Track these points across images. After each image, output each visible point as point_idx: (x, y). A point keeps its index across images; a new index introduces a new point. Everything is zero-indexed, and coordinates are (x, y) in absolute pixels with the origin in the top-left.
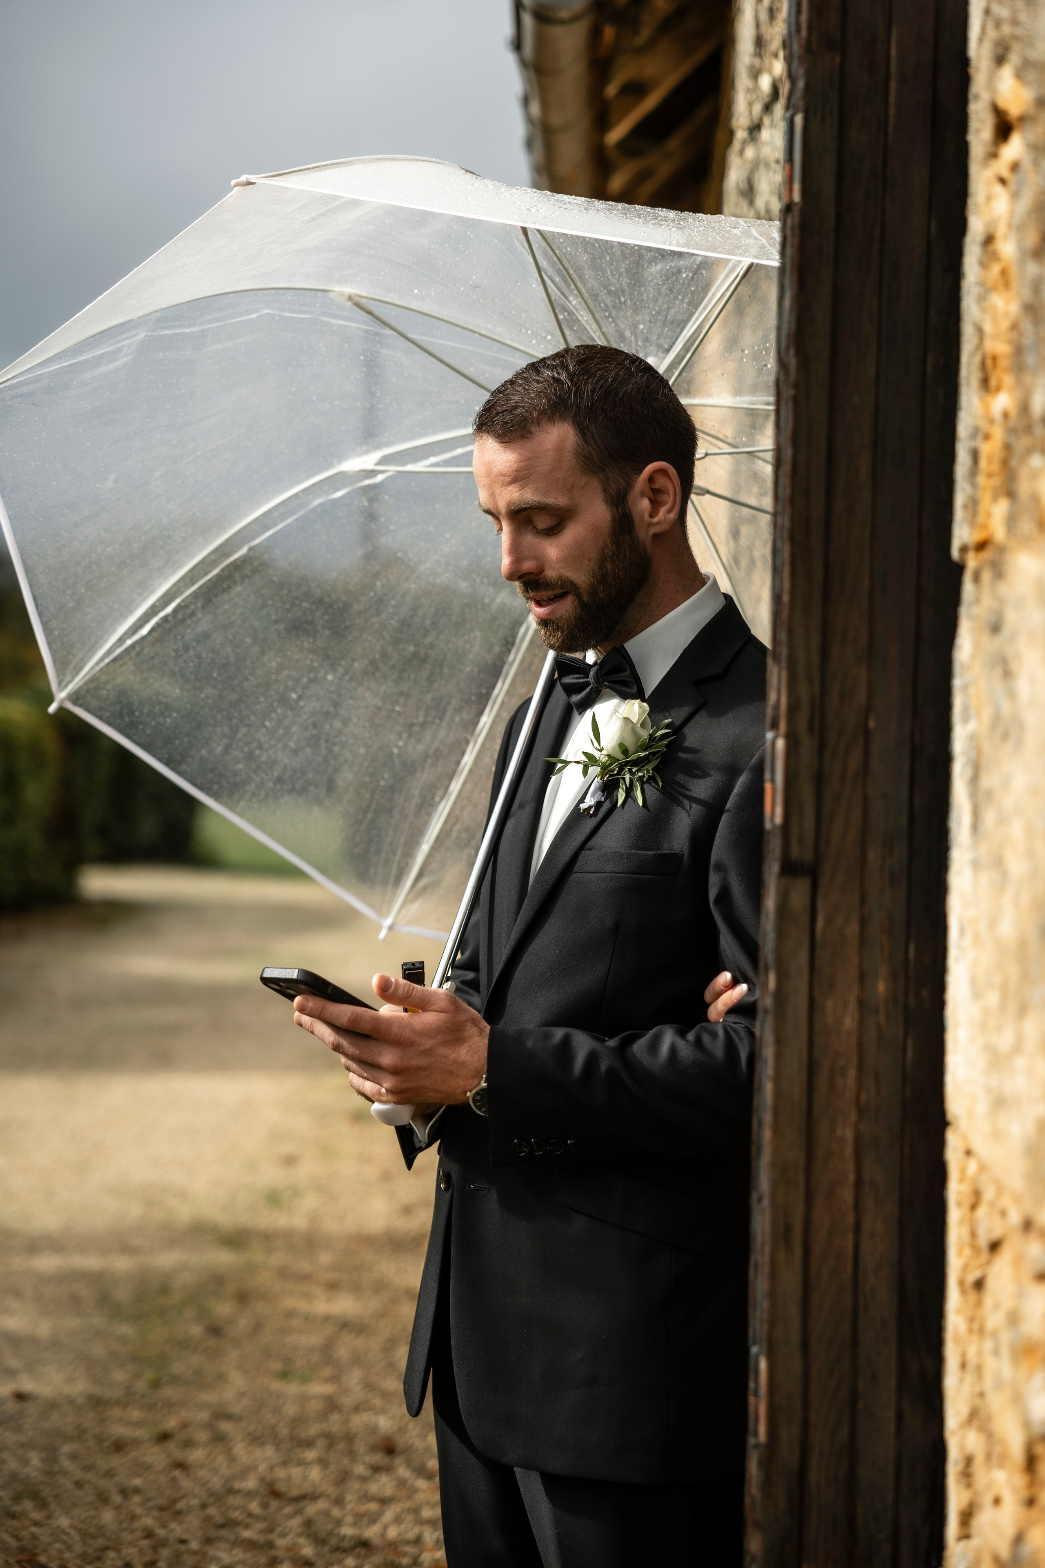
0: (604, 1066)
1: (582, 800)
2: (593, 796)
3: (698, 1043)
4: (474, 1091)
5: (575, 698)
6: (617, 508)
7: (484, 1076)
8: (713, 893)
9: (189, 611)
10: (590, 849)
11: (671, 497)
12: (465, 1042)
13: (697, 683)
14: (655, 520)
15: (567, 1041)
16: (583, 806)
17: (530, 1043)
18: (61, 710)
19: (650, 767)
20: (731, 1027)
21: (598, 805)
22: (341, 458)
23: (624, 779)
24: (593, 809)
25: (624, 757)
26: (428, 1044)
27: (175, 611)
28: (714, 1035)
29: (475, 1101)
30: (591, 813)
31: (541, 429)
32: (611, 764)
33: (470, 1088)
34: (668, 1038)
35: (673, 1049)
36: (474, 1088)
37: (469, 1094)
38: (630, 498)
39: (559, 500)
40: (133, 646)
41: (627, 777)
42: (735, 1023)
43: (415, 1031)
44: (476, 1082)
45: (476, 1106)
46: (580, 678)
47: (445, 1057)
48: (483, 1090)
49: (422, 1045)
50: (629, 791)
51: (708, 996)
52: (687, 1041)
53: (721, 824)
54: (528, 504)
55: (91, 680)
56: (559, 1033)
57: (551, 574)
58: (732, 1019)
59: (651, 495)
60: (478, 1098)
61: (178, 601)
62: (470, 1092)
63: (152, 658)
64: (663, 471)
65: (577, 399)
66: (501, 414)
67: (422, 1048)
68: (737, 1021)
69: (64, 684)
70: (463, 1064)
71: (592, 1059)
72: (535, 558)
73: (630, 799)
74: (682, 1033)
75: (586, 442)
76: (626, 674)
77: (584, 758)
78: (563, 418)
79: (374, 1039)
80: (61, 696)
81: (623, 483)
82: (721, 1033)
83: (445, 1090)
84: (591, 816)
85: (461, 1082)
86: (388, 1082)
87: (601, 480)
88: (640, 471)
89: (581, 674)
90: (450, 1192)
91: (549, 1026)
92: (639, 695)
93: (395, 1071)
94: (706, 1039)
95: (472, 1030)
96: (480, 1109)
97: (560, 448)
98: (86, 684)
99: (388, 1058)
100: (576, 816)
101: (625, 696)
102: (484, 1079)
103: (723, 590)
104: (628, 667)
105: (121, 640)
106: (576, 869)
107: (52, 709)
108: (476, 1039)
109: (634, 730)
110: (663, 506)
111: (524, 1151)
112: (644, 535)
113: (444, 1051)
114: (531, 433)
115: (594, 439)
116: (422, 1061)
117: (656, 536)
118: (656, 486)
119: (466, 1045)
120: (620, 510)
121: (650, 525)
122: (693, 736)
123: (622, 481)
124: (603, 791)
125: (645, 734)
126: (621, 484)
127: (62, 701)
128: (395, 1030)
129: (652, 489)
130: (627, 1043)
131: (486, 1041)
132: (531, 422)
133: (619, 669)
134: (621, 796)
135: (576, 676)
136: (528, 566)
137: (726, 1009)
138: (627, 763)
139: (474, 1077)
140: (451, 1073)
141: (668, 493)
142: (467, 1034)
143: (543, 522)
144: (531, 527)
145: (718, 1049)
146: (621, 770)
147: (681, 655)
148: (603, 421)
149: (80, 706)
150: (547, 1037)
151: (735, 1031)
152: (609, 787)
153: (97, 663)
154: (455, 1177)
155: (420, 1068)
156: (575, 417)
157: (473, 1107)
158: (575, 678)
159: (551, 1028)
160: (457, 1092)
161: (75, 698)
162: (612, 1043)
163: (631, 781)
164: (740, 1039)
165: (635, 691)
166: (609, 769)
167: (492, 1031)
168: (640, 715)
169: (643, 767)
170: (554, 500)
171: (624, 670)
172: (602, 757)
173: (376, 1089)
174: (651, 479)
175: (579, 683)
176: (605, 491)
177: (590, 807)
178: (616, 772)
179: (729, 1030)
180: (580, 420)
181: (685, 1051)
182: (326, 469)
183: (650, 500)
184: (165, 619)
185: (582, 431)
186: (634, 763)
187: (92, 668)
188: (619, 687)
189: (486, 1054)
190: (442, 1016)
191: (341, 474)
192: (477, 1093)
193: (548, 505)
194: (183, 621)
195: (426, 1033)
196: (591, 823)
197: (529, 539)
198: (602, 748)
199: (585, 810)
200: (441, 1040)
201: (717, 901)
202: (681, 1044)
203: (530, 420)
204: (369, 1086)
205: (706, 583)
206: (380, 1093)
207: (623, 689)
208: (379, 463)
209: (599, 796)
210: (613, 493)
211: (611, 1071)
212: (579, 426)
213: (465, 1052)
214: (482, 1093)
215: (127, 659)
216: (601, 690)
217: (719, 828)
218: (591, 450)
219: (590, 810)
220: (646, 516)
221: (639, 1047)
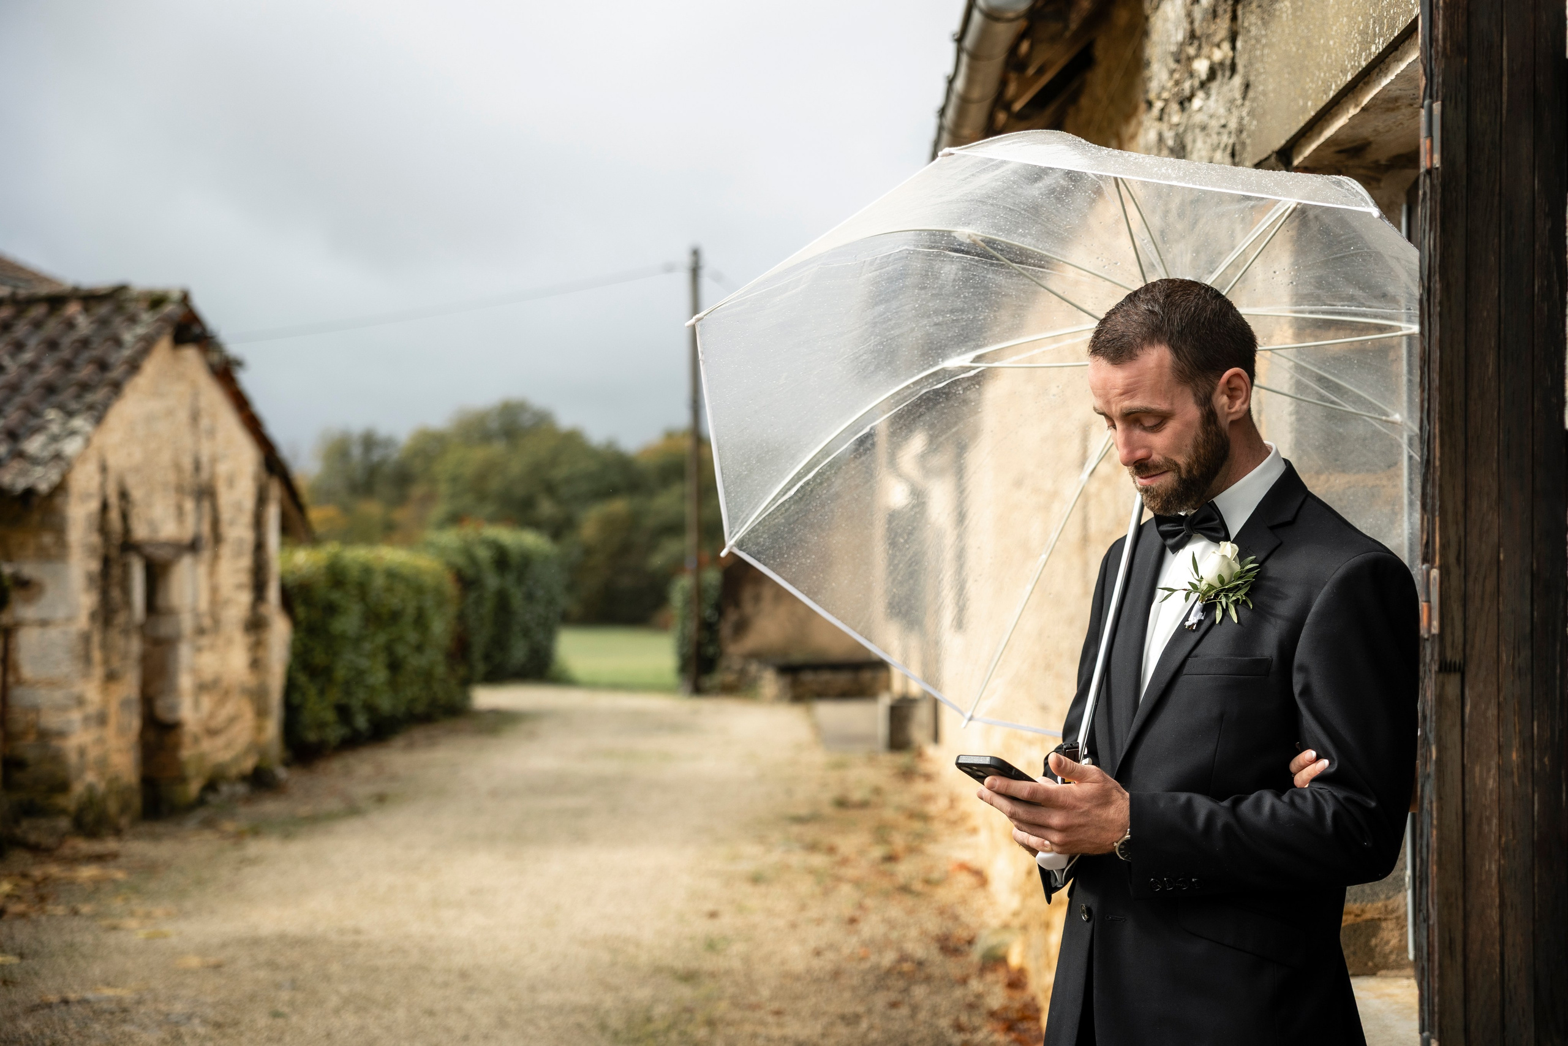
0: (1219, 823)
1: (1186, 618)
2: (1195, 615)
3: (1292, 803)
4: (1121, 841)
5: (1170, 542)
6: (1204, 406)
7: (1129, 830)
8: (1297, 689)
9: (825, 477)
10: (1196, 656)
11: (1244, 394)
12: (1112, 804)
13: (1272, 528)
14: (1233, 410)
15: (1189, 803)
16: (1187, 624)
17: (1162, 805)
18: (731, 554)
19: (1242, 592)
20: (1316, 791)
21: (1200, 622)
22: (944, 357)
23: (1221, 603)
24: (1195, 626)
25: (1220, 585)
26: (1086, 807)
27: (815, 477)
28: (1304, 797)
29: (1120, 849)
30: (1194, 628)
31: (1145, 352)
32: (1209, 591)
33: (1117, 839)
34: (1268, 799)
35: (1273, 809)
36: (1120, 840)
37: (1115, 844)
38: (1214, 398)
39: (1161, 405)
40: (783, 504)
41: (1224, 601)
42: (1320, 788)
43: (1075, 798)
44: (1121, 834)
45: (1120, 853)
46: (1175, 526)
47: (1099, 816)
48: (1127, 841)
49: (1081, 808)
50: (1225, 611)
51: (1294, 765)
52: (1284, 802)
53: (1302, 635)
54: (1137, 409)
55: (752, 531)
56: (1183, 797)
57: (1156, 457)
58: (1316, 786)
59: (1229, 393)
60: (1123, 847)
61: (816, 470)
62: (1117, 843)
63: (797, 513)
64: (1237, 375)
65: (1170, 326)
66: (1112, 342)
67: (1081, 810)
68: (1322, 787)
69: (732, 535)
70: (1112, 821)
71: (1211, 818)
72: (1145, 447)
73: (1226, 617)
74: (1279, 795)
75: (1179, 359)
76: (1215, 522)
77: (1190, 587)
78: (1160, 342)
79: (1043, 806)
80: (730, 543)
81: (1209, 388)
82: (1309, 795)
83: (1098, 842)
84: (1194, 631)
85: (1110, 835)
86: (1056, 837)
87: (1192, 387)
88: (1221, 376)
89: (1176, 523)
90: (1091, 922)
91: (1175, 791)
92: (1227, 538)
93: (1062, 829)
94: (1298, 801)
95: (1116, 795)
96: (1122, 855)
97: (1160, 366)
98: (748, 534)
99: (1056, 819)
100: (1182, 631)
101: (1216, 541)
102: (1128, 832)
103: (1283, 456)
104: (1218, 518)
105: (775, 499)
106: (1185, 671)
107: (723, 554)
108: (1121, 801)
109: (1229, 565)
110: (1239, 399)
111: (1159, 888)
112: (1224, 423)
113: (1098, 812)
114: (1137, 356)
115: (1185, 357)
116: (1081, 820)
117: (1232, 422)
118: (1232, 386)
119: (1113, 806)
120: (1207, 408)
121: (1229, 414)
122: (1274, 568)
123: (1207, 386)
124: (1203, 612)
125: (1237, 567)
126: (1207, 388)
127: (731, 547)
128: (1061, 799)
129: (1230, 389)
130: (1236, 803)
131: (1128, 803)
132: (1136, 347)
133: (1210, 519)
134: (1219, 614)
135: (1171, 525)
136: (1140, 454)
137: (1310, 778)
138: (1222, 591)
139: (1120, 831)
140: (1103, 828)
141: (1241, 390)
142: (1114, 798)
143: (1149, 422)
144: (1138, 425)
145: (1309, 808)
146: (1217, 595)
147: (1257, 507)
148: (1191, 341)
149: (744, 551)
150: (1174, 800)
151: (1320, 794)
152: (1208, 608)
153: (757, 518)
154: (1094, 910)
155: (1081, 826)
156: (1170, 340)
157: (1118, 854)
158: (1170, 527)
159: (1176, 793)
160: (1107, 843)
161: (740, 544)
162: (1226, 803)
163: (1227, 604)
164: (1325, 800)
165: (1223, 535)
166: (1208, 594)
167: (1131, 795)
168: (1233, 553)
169: (1236, 593)
170: (1158, 406)
171: (1214, 520)
172: (1203, 586)
173: (1041, 841)
174: (1229, 382)
175: (1174, 530)
176: (1195, 395)
177: (1193, 624)
178: (1212, 597)
179: (1316, 793)
180: (1174, 343)
181: (1283, 809)
182: (932, 366)
183: (1228, 396)
184: (807, 483)
185: (1175, 349)
186: (1229, 590)
187: (753, 521)
188: (1209, 533)
189: (1129, 813)
190: (1095, 785)
191: (944, 370)
192: (1123, 844)
193: (1153, 410)
194: (821, 483)
195: (1083, 799)
196: (1195, 637)
197: (1137, 433)
198: (1202, 578)
199: (1189, 626)
200: (1095, 804)
201: (1302, 693)
202: (1277, 802)
203: (1135, 345)
204: (1033, 840)
205: (1270, 453)
206: (1043, 845)
207: (1213, 534)
208: (974, 361)
209: (1200, 616)
210: (1201, 396)
211: (1227, 827)
212: (1173, 348)
213: (1113, 812)
214: (1127, 843)
215: (778, 514)
216: (1192, 535)
217: (1301, 639)
218: (1184, 364)
219: (1193, 627)
220: (1226, 408)
221: (1246, 806)
